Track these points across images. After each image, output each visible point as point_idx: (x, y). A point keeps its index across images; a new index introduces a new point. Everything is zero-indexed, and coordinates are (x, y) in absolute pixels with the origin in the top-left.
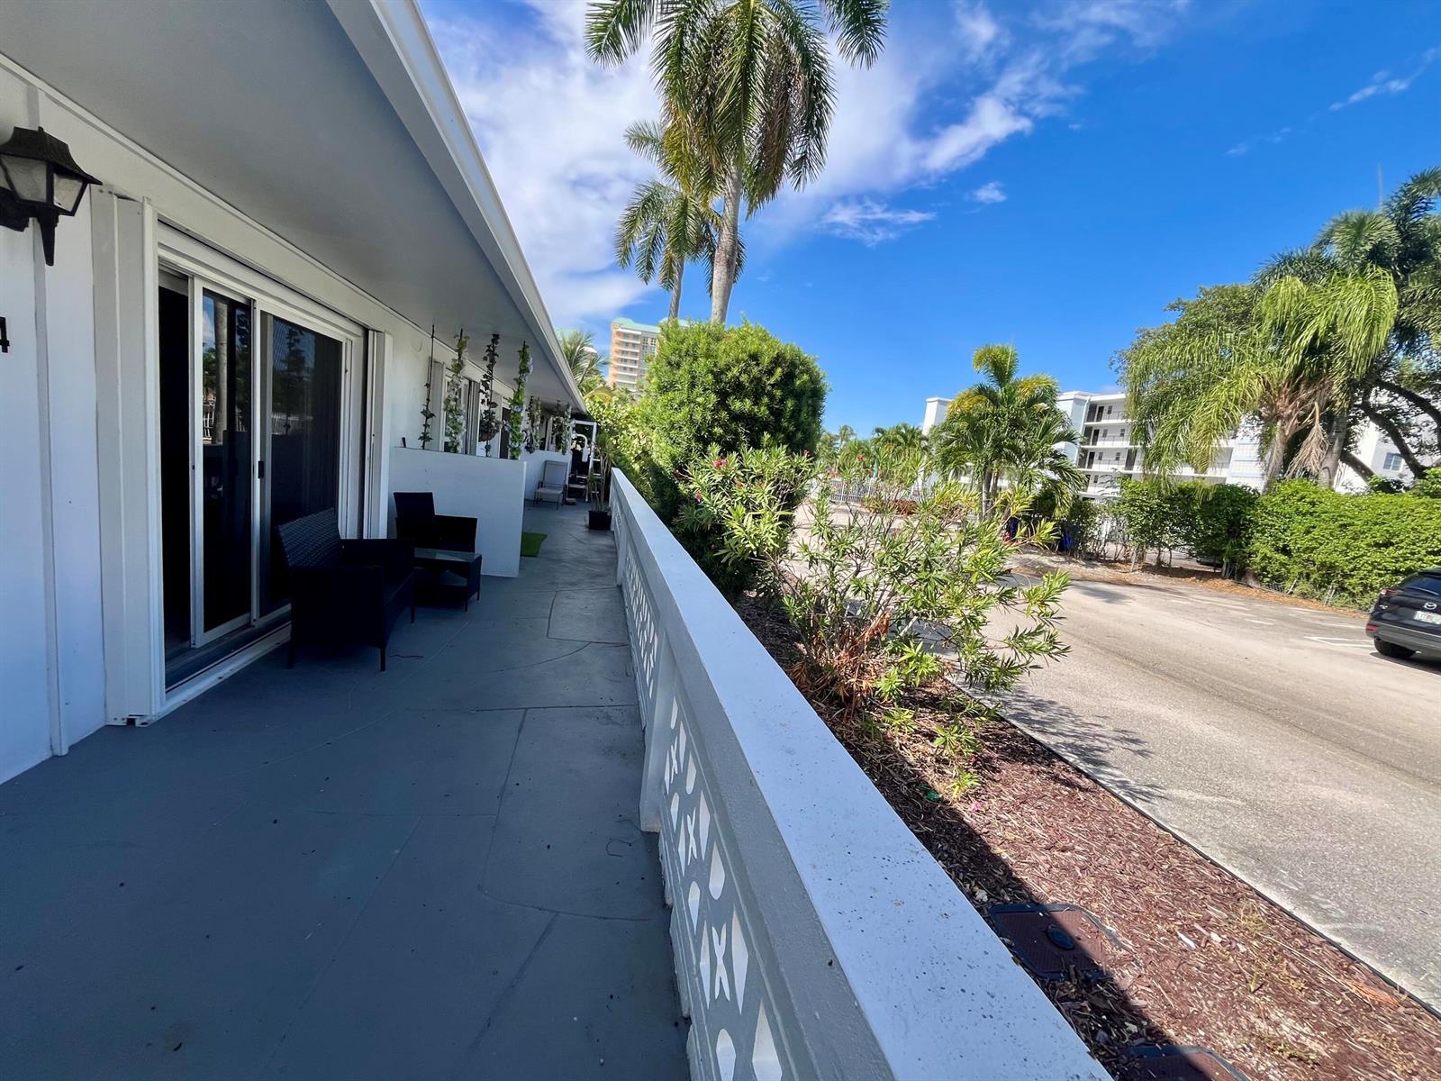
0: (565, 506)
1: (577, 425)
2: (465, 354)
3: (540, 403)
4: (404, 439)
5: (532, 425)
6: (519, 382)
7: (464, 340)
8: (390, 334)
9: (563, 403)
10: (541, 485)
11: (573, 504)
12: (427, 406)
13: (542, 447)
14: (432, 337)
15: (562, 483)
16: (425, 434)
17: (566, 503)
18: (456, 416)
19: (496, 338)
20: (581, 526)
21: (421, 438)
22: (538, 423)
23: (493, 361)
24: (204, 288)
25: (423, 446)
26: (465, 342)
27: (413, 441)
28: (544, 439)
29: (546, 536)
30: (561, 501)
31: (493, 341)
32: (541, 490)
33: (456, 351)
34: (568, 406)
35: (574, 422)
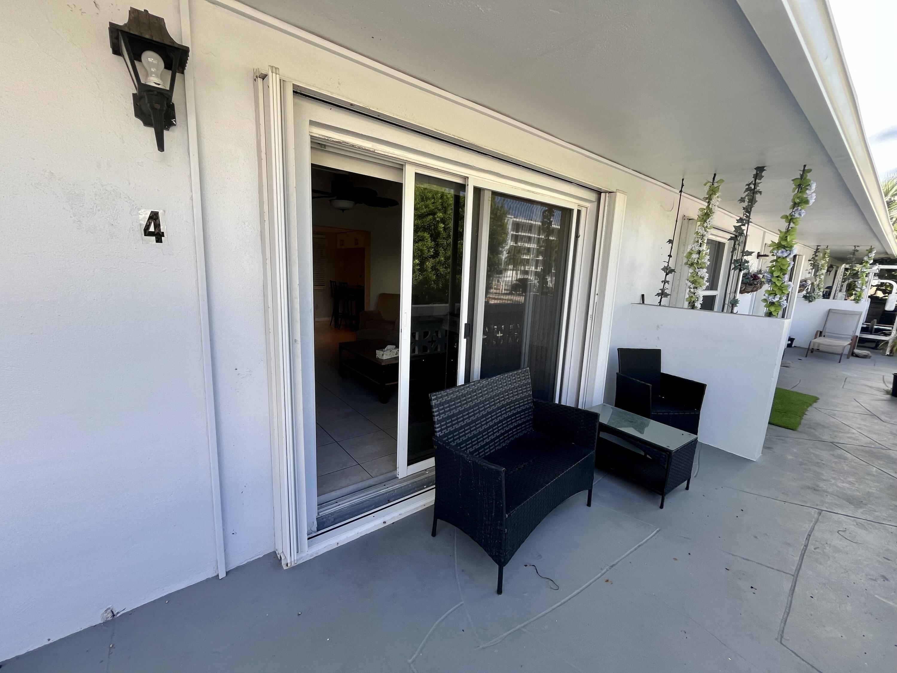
0: (852, 359)
1: (882, 270)
2: (715, 200)
3: (828, 251)
4: (643, 296)
5: (815, 275)
6: (790, 219)
7: (716, 185)
8: (624, 192)
9: (863, 249)
10: (820, 334)
11: (865, 357)
12: (668, 263)
13: (826, 295)
14: (681, 191)
15: (851, 333)
16: (663, 290)
17: (853, 354)
18: (697, 270)
19: (760, 170)
20: (878, 389)
21: (658, 295)
22: (824, 271)
23: (752, 201)
24: (416, 173)
25: (660, 302)
26: (718, 187)
27: (652, 299)
28: (830, 288)
29: (816, 399)
30: (846, 351)
31: (756, 177)
32: (819, 340)
33: (705, 199)
34: (870, 251)
35: (877, 268)
